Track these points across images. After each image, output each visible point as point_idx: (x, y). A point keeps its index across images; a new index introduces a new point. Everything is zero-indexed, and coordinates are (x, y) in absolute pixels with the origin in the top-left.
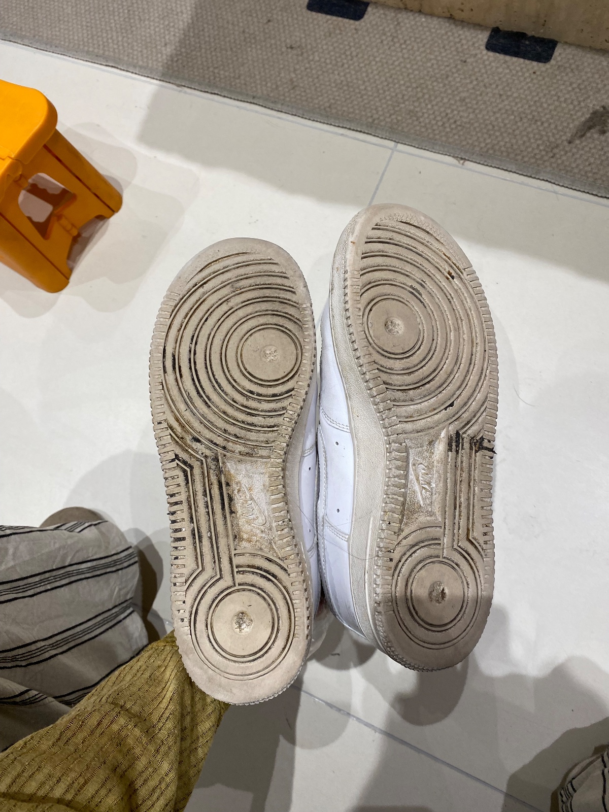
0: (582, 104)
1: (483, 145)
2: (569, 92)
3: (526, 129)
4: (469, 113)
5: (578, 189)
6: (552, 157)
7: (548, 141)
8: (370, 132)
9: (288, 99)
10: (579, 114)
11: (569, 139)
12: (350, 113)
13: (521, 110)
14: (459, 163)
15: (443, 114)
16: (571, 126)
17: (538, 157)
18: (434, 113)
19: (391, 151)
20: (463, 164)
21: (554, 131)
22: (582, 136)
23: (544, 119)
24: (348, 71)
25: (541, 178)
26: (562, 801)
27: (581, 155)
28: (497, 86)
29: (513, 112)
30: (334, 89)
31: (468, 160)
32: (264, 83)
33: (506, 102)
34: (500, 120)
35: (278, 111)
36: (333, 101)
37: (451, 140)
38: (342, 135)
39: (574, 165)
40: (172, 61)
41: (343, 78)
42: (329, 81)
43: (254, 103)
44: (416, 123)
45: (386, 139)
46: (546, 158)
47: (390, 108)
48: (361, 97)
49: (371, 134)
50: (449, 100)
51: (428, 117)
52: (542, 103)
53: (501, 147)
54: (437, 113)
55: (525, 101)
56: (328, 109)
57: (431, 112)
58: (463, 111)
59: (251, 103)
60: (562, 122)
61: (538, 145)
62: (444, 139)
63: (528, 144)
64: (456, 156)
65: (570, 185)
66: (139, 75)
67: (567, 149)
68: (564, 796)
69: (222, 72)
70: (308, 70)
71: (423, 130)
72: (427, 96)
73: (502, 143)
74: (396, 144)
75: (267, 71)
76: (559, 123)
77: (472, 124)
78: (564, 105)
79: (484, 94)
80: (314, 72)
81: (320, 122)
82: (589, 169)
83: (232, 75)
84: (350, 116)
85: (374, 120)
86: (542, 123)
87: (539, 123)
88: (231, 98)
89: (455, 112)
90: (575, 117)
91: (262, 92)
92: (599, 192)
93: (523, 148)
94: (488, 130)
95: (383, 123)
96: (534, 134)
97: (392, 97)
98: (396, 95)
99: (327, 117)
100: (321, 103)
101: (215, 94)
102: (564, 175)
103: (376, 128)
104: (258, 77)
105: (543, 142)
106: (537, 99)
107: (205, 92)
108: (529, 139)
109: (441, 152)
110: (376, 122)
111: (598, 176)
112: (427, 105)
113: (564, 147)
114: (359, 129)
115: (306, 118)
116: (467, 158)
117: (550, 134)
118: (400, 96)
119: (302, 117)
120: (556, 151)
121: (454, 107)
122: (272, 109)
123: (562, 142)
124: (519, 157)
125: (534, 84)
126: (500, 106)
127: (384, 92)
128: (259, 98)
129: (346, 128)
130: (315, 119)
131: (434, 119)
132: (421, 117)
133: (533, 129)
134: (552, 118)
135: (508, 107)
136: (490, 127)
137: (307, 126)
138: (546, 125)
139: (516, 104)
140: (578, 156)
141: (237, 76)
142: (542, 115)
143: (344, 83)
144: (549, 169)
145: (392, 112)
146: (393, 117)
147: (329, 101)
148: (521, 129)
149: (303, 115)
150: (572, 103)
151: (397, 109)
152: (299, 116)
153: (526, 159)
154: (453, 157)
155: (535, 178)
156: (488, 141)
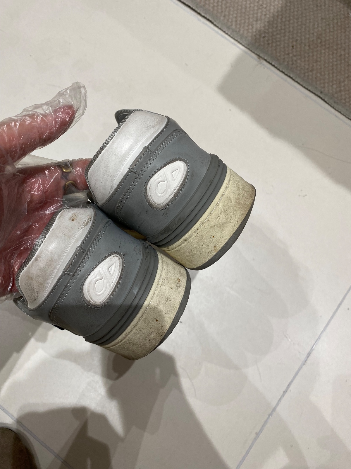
66: (229, 36)
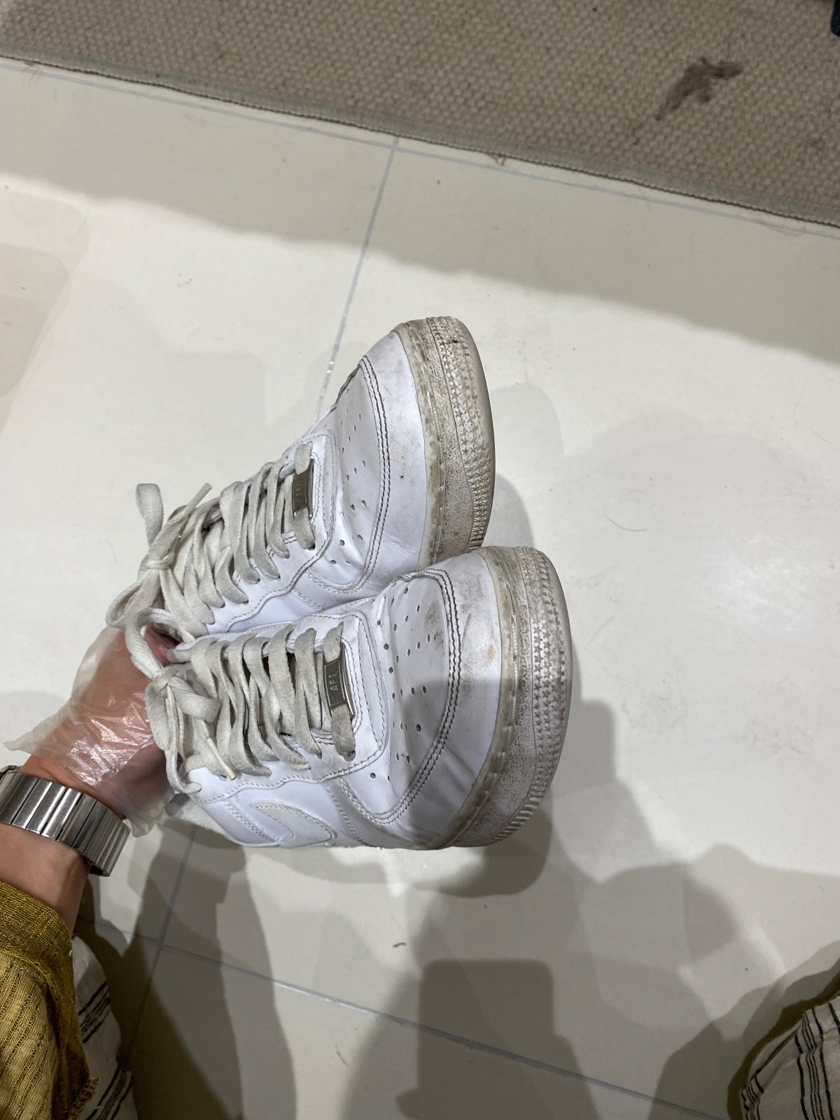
0: (671, 56)
1: (529, 131)
2: (650, 38)
3: (591, 101)
4: (504, 82)
5: (677, 191)
6: (635, 144)
7: (627, 117)
8: (353, 123)
9: (214, 75)
10: (668, 72)
11: (657, 113)
12: (316, 93)
13: (581, 71)
14: (497, 162)
15: (464, 86)
16: (658, 92)
17: (614, 144)
18: (449, 84)
19: (389, 151)
20: (503, 164)
21: (634, 102)
22: (675, 107)
23: (617, 84)
24: (305, 22)
25: (623, 178)
26: (746, 1107)
27: (678, 138)
28: (541, 34)
29: (570, 75)
30: (288, 54)
31: (510, 157)
32: (172, 50)
33: (557, 60)
34: (551, 89)
35: (201, 96)
36: (288, 75)
37: (481, 127)
38: (310, 129)
39: (668, 155)
40: (13, 21)
41: (299, 35)
42: (278, 40)
43: (159, 86)
44: (423, 102)
45: (379, 131)
46: (626, 146)
47: (380, 79)
48: (333, 65)
49: (354, 126)
50: (471, 61)
51: (441, 92)
52: (611, 59)
53: (557, 132)
54: (454, 84)
55: (585, 56)
56: (282, 89)
57: (444, 83)
58: (494, 78)
59: (154, 85)
60: (644, 88)
61: (613, 127)
62: (469, 125)
63: (597, 125)
64: (491, 151)
65: (665, 185)
67: (656, 129)
68: (748, 1100)
69: (99, 36)
70: (242, 24)
71: (436, 113)
72: (435, 57)
73: (558, 127)
74: (395, 138)
75: (174, 30)
76: (640, 89)
77: (511, 99)
78: (644, 59)
79: (522, 49)
80: (251, 26)
81: (272, 110)
82: (690, 158)
83: (117, 39)
84: (318, 97)
85: (357, 102)
86: (615, 91)
87: (610, 91)
88: (120, 79)
89: (482, 81)
90: (662, 78)
91: (171, 66)
92: (709, 194)
93: (590, 132)
94: (536, 107)
95: (371, 106)
96: (605, 109)
97: (381, 62)
98: (387, 58)
99: (282, 101)
100: (269, 79)
101: (92, 73)
102: (656, 171)
103: (362, 115)
104: (160, 41)
105: (620, 120)
106: (602, 51)
107: (75, 71)
108: (599, 118)
109: (467, 147)
110: (361, 104)
111: (706, 170)
112: (436, 72)
113: (651, 126)
114: (335, 119)
115: (247, 106)
116: (508, 154)
117: (628, 107)
118: (393, 59)
119: (242, 105)
120: (640, 133)
121: (480, 73)
122: (191, 93)
123: (648, 117)
124: (587, 148)
125: (596, 29)
126: (550, 66)
127: (368, 53)
128: (167, 76)
129: (314, 117)
130: (264, 107)
131: (451, 93)
132: (431, 91)
133: (603, 101)
134: (628, 82)
135: (561, 68)
136: (538, 102)
137: (251, 119)
138: (620, 93)
139: (573, 61)
140: (673, 139)
141: (126, 40)
142: (614, 77)
143: (303, 42)
144: (632, 163)
145: (384, 86)
146: (387, 94)
147: (281, 75)
148: (585, 101)
149: (243, 100)
150: (655, 55)
151: (391, 81)
152: (236, 103)
153: (597, 150)
154: (487, 153)
155: (612, 178)
156: (537, 124)
